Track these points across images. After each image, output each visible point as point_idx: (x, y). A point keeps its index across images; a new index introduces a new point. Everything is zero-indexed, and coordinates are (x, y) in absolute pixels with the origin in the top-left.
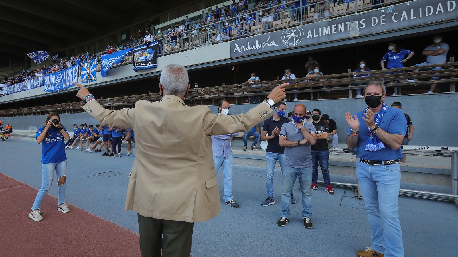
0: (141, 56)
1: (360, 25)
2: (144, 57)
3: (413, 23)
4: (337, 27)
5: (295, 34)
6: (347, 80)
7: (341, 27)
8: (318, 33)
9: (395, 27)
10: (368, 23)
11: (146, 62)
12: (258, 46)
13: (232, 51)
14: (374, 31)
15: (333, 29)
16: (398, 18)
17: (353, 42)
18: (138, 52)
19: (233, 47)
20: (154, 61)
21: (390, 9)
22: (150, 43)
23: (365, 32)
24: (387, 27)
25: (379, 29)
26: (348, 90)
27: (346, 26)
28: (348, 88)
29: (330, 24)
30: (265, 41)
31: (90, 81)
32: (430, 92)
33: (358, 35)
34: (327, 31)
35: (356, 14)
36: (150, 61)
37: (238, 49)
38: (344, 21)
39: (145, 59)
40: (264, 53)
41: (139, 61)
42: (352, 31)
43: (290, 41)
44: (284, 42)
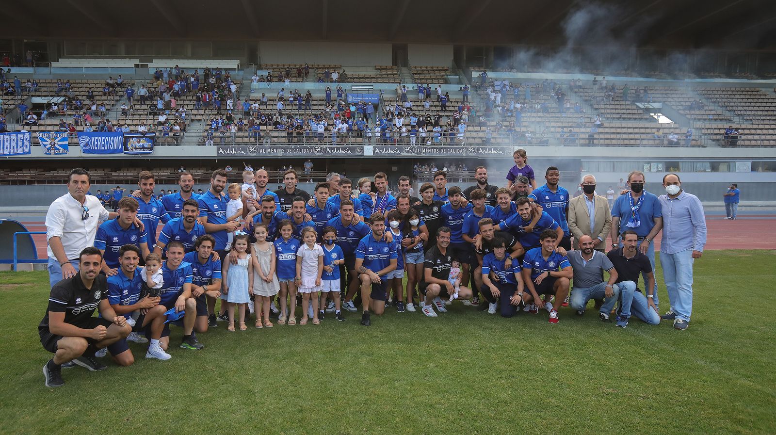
0: (139, 143)
1: (282, 151)
2: (141, 144)
3: (299, 155)
4: (273, 150)
5: (254, 149)
6: (277, 174)
7: (275, 150)
8: (265, 151)
9: (295, 155)
10: (285, 151)
11: (144, 148)
12: (234, 152)
13: (218, 152)
14: (287, 155)
16: (296, 151)
17: (279, 158)
18: (134, 139)
19: (218, 150)
20: (152, 149)
21: (293, 146)
22: (146, 133)
23: (284, 154)
24: (291, 155)
25: (289, 155)
27: (277, 150)
29: (271, 148)
30: (238, 150)
31: (55, 154)
32: (307, 182)
33: (281, 155)
34: (269, 151)
35: (281, 145)
36: (148, 148)
37: (222, 151)
38: (276, 148)
39: (143, 146)
40: (238, 156)
41: (137, 147)
42: (280, 153)
43: (252, 152)
44: (248, 152)
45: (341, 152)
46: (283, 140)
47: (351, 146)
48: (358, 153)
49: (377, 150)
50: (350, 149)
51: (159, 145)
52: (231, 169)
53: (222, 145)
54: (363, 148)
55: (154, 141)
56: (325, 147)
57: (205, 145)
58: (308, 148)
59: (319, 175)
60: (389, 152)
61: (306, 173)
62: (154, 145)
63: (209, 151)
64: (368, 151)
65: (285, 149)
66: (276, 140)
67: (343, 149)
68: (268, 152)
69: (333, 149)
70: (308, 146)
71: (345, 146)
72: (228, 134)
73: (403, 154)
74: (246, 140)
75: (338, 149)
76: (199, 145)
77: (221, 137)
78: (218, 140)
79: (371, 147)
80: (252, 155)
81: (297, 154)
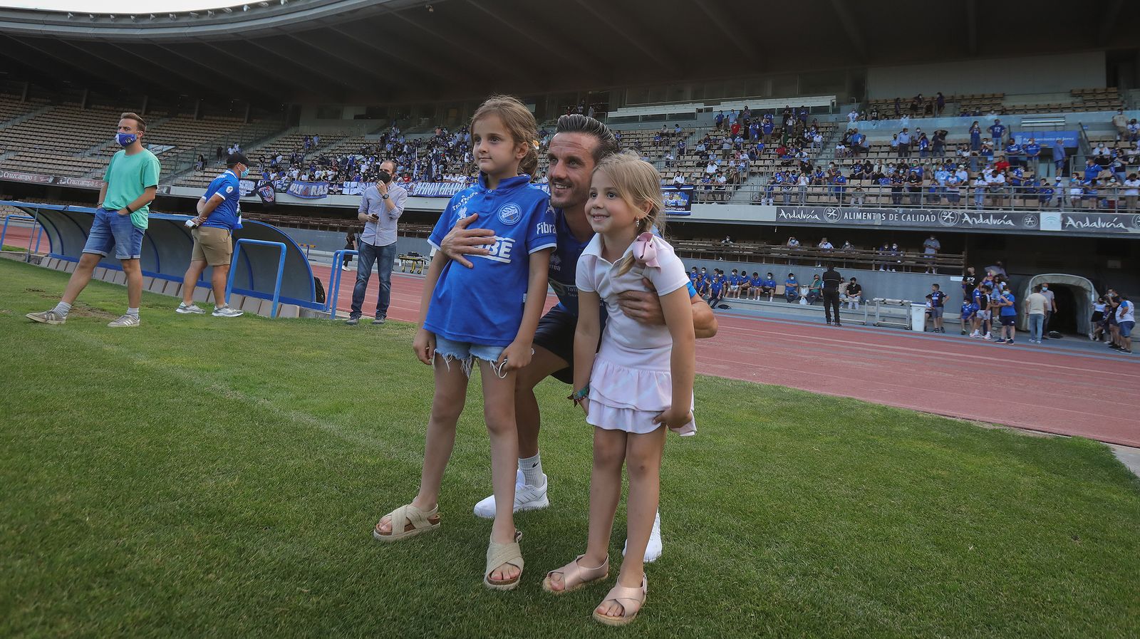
0: (671, 199)
1: (882, 218)
2: (674, 200)
3: (913, 224)
4: (866, 215)
5: (835, 213)
6: (872, 256)
7: (869, 216)
8: (852, 217)
9: (904, 224)
10: (887, 216)
11: (677, 206)
12: (802, 216)
13: (778, 216)
14: (890, 224)
15: (864, 216)
16: (905, 218)
17: (877, 228)
19: (779, 212)
20: (688, 207)
21: (901, 210)
22: (682, 185)
23: (885, 223)
24: (898, 224)
25: (894, 224)
26: (872, 264)
27: (872, 216)
28: (872, 262)
29: (862, 211)
30: (809, 213)
32: (927, 272)
33: (880, 224)
34: (859, 216)
35: (880, 208)
36: (682, 207)
37: (784, 215)
38: (872, 212)
39: (676, 203)
40: (808, 223)
41: (669, 204)
42: (877, 220)
43: (830, 217)
44: (825, 217)
45: (992, 222)
46: (885, 200)
47: (1013, 211)
48: (1028, 224)
49: (1071, 220)
50: (1010, 217)
51: (697, 203)
52: (797, 242)
53: (785, 205)
54: (1038, 216)
55: (691, 197)
56: (960, 212)
57: (760, 204)
58: (928, 213)
59: (948, 263)
60: (1100, 225)
61: (925, 257)
62: (690, 202)
63: (766, 214)
64: (1050, 222)
65: (887, 214)
66: (873, 200)
67: (996, 217)
68: (858, 218)
69: (977, 216)
70: (929, 210)
71: (1000, 211)
72: (796, 190)
73: (1131, 230)
74: (824, 199)
75: (986, 217)
76: (753, 204)
77: (785, 193)
78: (781, 198)
79: (1057, 216)
80: (830, 221)
81: (909, 224)
